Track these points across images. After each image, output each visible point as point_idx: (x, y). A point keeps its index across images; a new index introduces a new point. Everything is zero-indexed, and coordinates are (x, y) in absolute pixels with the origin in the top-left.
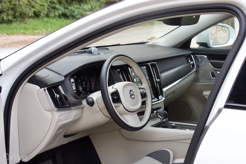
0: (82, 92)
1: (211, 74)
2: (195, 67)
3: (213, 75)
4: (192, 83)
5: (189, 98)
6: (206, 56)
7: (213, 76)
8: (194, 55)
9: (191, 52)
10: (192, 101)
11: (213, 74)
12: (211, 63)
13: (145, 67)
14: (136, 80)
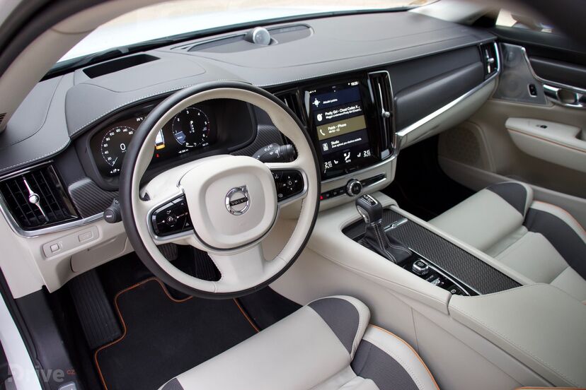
0: (185, 143)
1: (530, 86)
2: (498, 70)
3: (533, 90)
4: (488, 99)
5: (479, 126)
6: (523, 49)
7: (531, 91)
8: (500, 44)
9: (495, 37)
10: (483, 131)
11: (532, 88)
12: (533, 64)
13: (356, 83)
14: (324, 116)
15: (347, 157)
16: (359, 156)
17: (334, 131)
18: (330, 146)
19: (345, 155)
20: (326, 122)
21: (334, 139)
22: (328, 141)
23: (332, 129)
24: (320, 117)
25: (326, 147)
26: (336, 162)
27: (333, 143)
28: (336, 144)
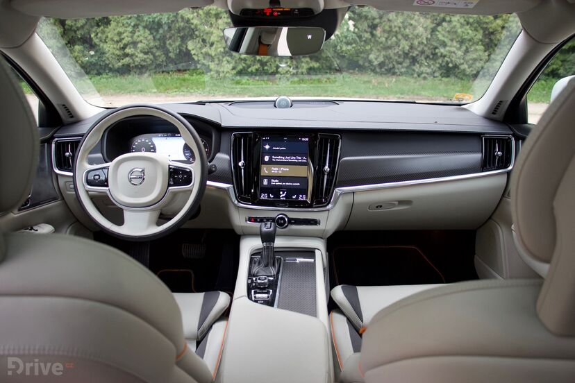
13: (307, 139)
14: (270, 159)
15: (283, 196)
16: (294, 197)
17: (276, 172)
18: (269, 182)
19: (281, 193)
20: (271, 162)
21: (275, 178)
22: (270, 178)
23: (275, 170)
24: (267, 158)
25: (265, 182)
26: (271, 196)
27: (273, 180)
28: (275, 182)
